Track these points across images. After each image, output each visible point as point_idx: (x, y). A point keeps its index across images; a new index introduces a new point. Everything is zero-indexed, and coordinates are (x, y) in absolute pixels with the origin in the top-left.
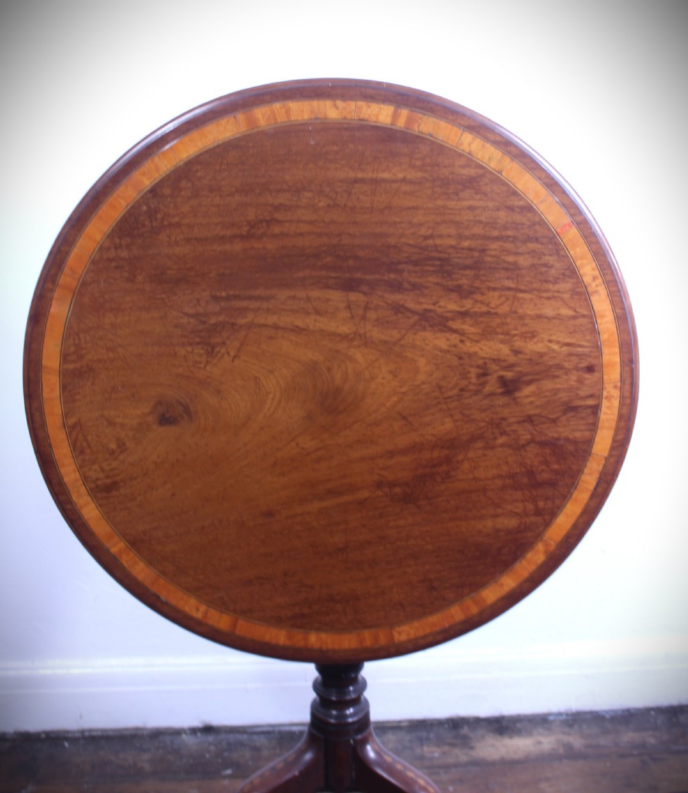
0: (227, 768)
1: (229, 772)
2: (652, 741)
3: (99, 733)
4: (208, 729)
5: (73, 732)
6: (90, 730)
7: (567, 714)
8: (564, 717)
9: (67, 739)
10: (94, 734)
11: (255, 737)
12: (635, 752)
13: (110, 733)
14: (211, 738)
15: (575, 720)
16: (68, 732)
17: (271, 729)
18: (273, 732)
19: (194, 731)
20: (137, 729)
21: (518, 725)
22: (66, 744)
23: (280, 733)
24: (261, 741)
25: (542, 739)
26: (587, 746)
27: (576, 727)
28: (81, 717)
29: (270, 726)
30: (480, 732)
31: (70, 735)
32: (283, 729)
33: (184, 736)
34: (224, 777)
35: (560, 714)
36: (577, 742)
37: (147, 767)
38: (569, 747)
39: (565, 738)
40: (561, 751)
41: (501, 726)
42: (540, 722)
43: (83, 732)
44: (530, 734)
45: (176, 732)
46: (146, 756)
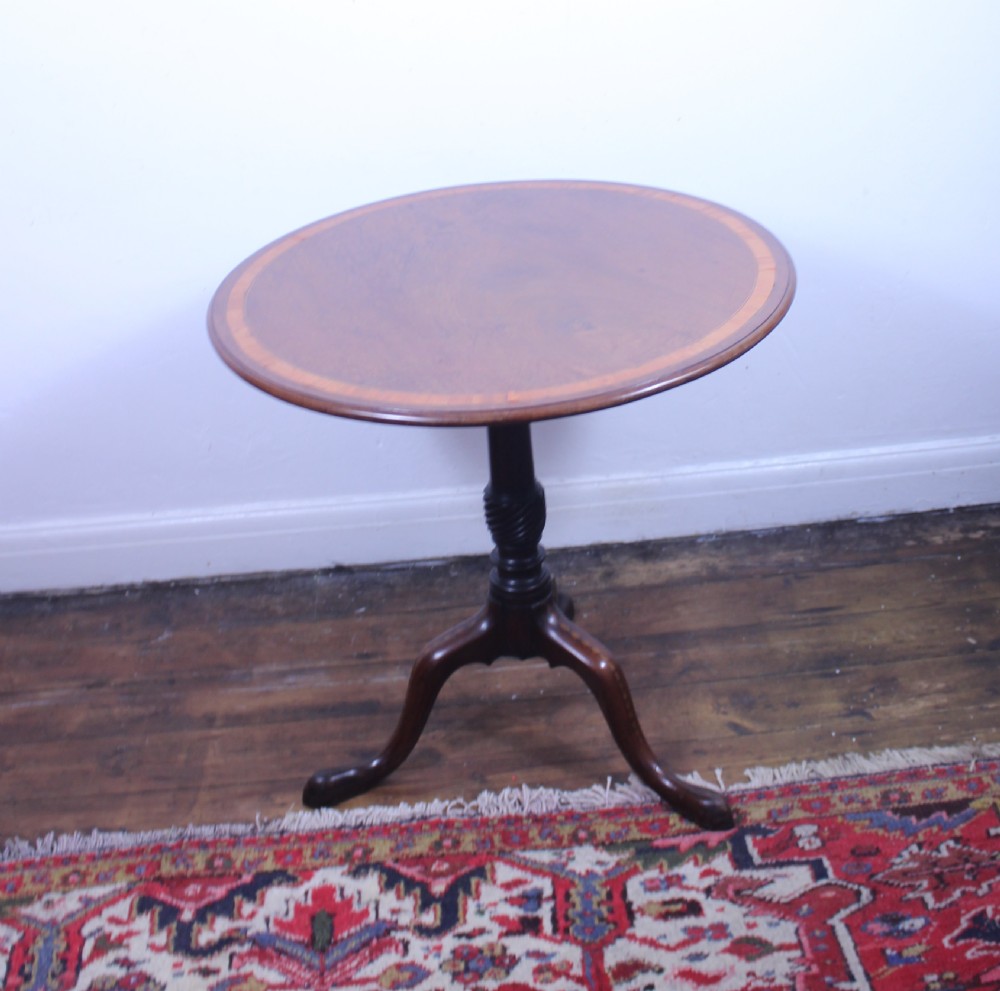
0: (361, 607)
1: (362, 610)
2: (801, 559)
3: (229, 579)
4: (340, 569)
5: (203, 579)
6: (220, 577)
7: (717, 536)
8: (714, 538)
9: (197, 586)
10: (223, 580)
11: (389, 575)
12: (781, 571)
13: (241, 578)
14: (343, 578)
15: (726, 541)
16: (197, 579)
17: (405, 565)
18: (408, 568)
19: (326, 572)
20: (267, 573)
21: (664, 549)
22: (197, 592)
23: (414, 568)
24: (393, 578)
25: (685, 562)
26: (733, 568)
27: (725, 548)
28: (209, 564)
29: (403, 562)
30: (623, 558)
31: (200, 583)
32: (418, 564)
33: (315, 577)
34: (358, 616)
35: (709, 536)
36: (721, 563)
37: (280, 610)
38: (713, 569)
39: (711, 561)
40: (704, 573)
41: (646, 550)
42: (687, 544)
43: (213, 578)
44: (675, 558)
45: (308, 574)
46: (278, 599)
